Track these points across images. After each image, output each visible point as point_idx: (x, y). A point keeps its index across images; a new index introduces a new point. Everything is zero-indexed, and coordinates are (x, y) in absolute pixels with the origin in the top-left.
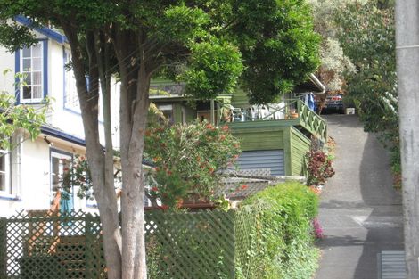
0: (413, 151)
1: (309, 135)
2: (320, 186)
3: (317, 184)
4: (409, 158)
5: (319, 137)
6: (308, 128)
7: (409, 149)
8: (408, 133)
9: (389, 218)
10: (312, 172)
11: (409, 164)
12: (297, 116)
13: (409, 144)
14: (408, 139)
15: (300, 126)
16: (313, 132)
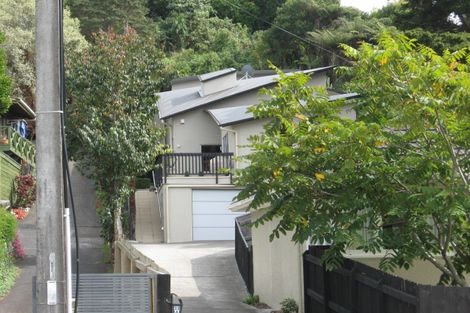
0: (46, 195)
1: (19, 160)
2: (28, 209)
3: (24, 207)
4: (43, 202)
5: (29, 162)
6: (18, 153)
7: (43, 194)
8: (43, 180)
9: (89, 239)
10: (20, 195)
11: (42, 206)
12: (7, 142)
13: (43, 190)
14: (42, 186)
15: (10, 152)
16: (23, 157)
